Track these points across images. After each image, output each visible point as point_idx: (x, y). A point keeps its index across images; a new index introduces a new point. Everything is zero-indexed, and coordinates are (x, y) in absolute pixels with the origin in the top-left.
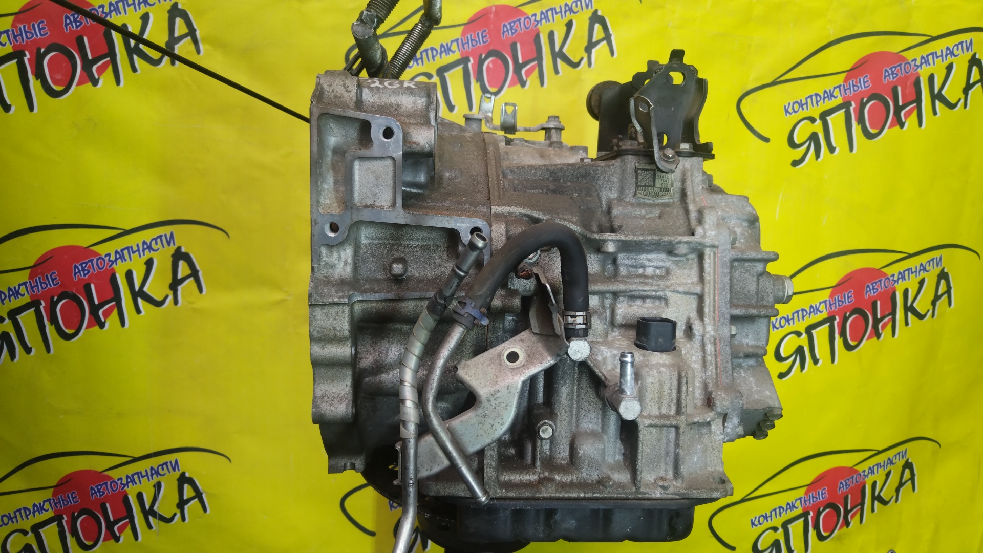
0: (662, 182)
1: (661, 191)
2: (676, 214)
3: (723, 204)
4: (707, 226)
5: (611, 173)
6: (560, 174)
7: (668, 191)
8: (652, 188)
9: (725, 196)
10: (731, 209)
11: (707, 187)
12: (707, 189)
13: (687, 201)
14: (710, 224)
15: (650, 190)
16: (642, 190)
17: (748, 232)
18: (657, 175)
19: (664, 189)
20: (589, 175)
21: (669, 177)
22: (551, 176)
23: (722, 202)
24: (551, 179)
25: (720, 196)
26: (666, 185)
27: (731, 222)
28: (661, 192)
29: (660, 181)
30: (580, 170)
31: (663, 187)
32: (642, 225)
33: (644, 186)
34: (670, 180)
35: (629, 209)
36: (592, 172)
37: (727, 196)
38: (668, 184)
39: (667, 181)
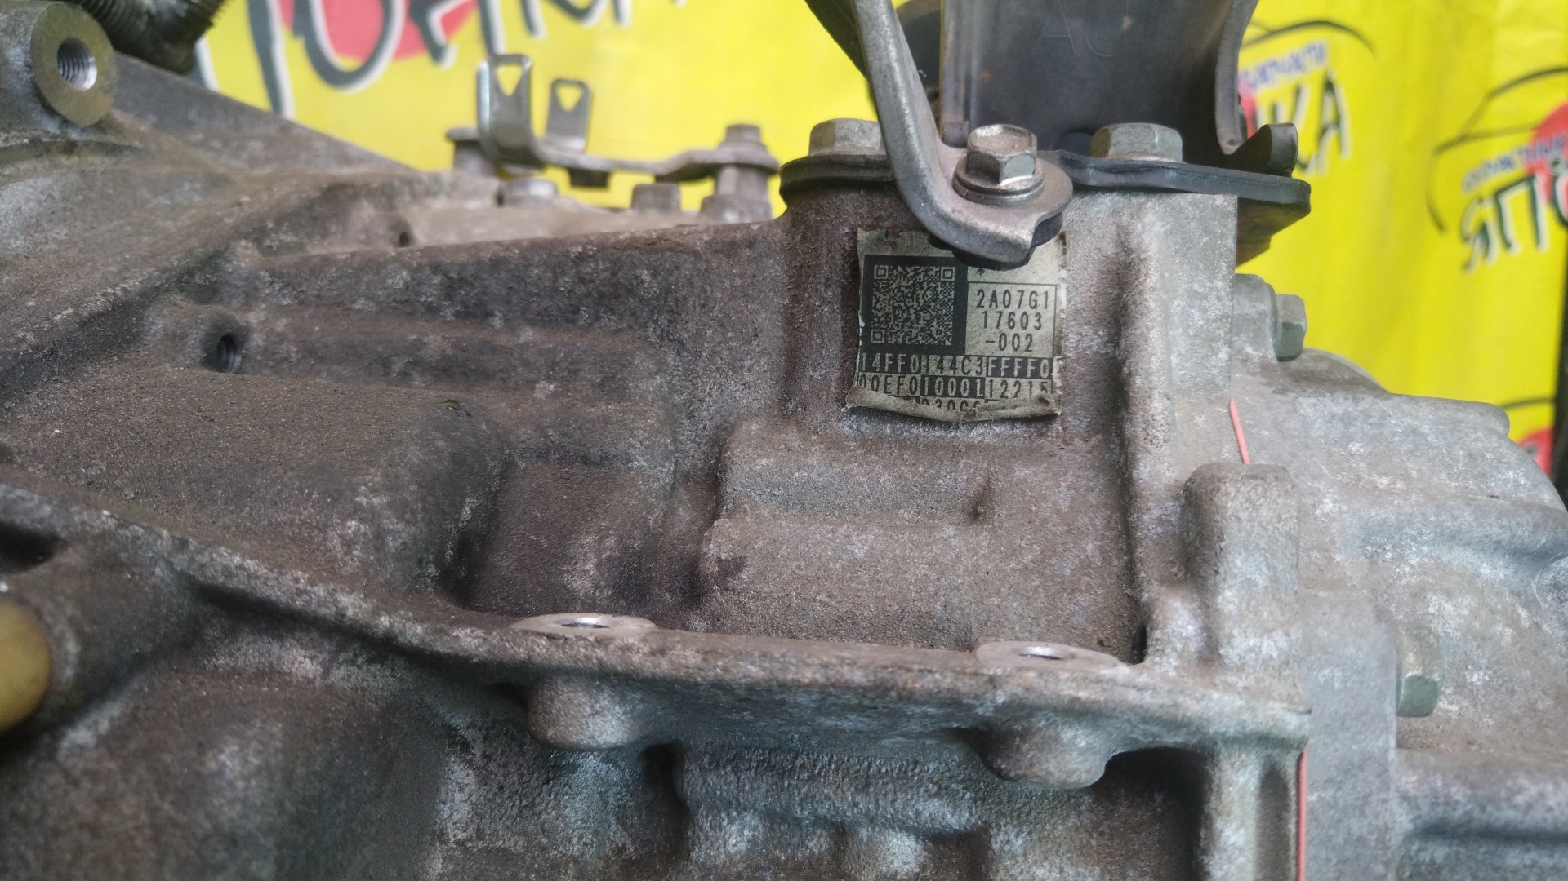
0: (1004, 327)
1: (996, 373)
2: (1064, 505)
3: (1354, 447)
4: (1229, 598)
5: (738, 281)
6: (494, 286)
7: (1036, 374)
8: (948, 359)
9: (1367, 401)
10: (1407, 477)
11: (1271, 354)
12: (1265, 368)
13: (1128, 433)
14: (1250, 583)
15: (934, 370)
16: (893, 369)
17: (1514, 622)
18: (973, 290)
19: (1011, 362)
20: (631, 292)
21: (1041, 300)
22: (449, 297)
23: (1351, 439)
24: (449, 313)
25: (1339, 404)
26: (1024, 343)
27: (1400, 559)
28: (998, 381)
29: (991, 322)
30: (587, 269)
31: (1009, 351)
32: (855, 564)
33: (902, 347)
34: (1047, 316)
35: (811, 467)
36: (645, 275)
37: (1383, 405)
38: (1036, 335)
39: (1033, 322)
